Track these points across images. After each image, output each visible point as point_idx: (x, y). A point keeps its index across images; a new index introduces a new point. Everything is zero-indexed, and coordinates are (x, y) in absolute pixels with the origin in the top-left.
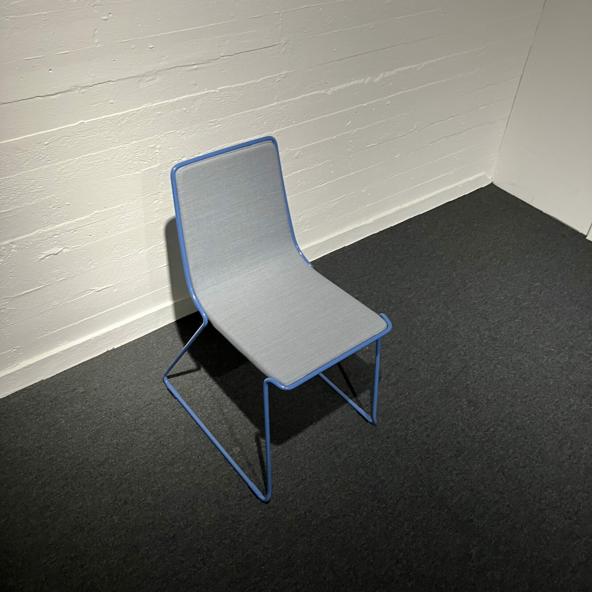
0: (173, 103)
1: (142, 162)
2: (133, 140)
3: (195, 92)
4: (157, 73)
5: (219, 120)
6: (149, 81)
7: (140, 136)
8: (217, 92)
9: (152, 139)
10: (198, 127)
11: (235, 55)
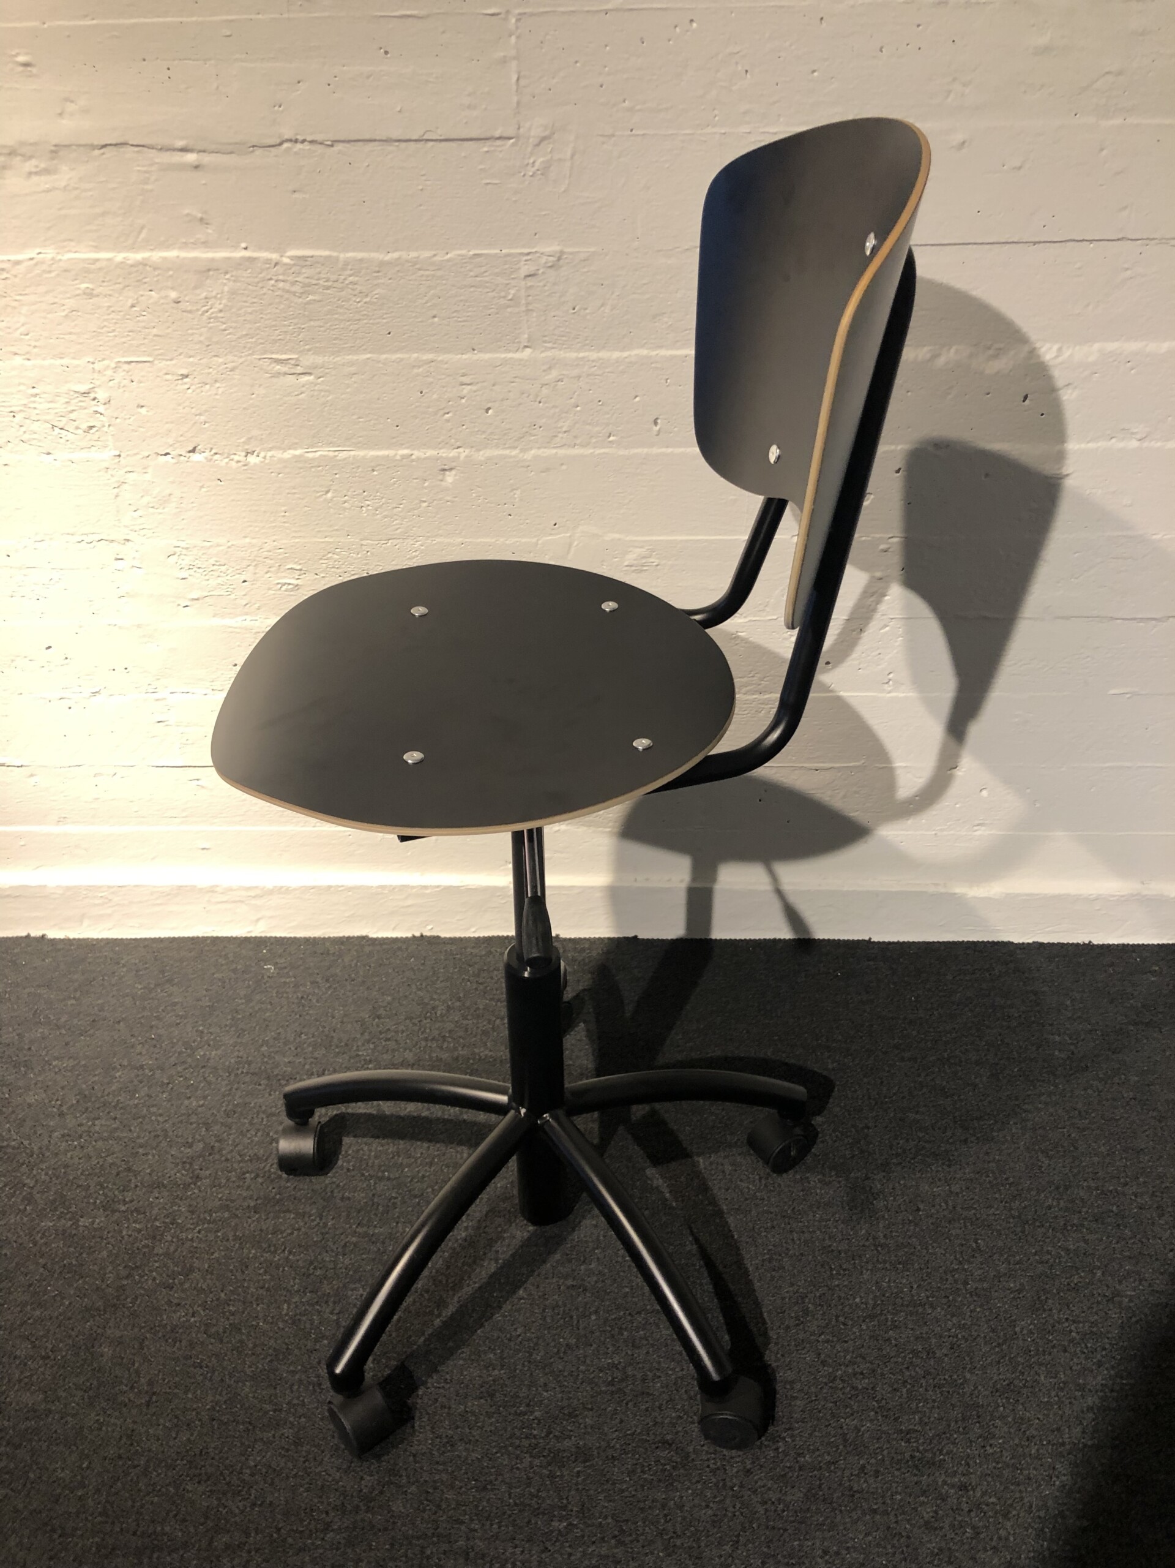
0: (132, 266)
1: (57, 430)
2: (16, 354)
3: (206, 244)
4: (56, 151)
5: (308, 360)
6: (36, 173)
7: (35, 347)
8: (286, 264)
9: (77, 366)
10: (230, 365)
11: (339, 147)
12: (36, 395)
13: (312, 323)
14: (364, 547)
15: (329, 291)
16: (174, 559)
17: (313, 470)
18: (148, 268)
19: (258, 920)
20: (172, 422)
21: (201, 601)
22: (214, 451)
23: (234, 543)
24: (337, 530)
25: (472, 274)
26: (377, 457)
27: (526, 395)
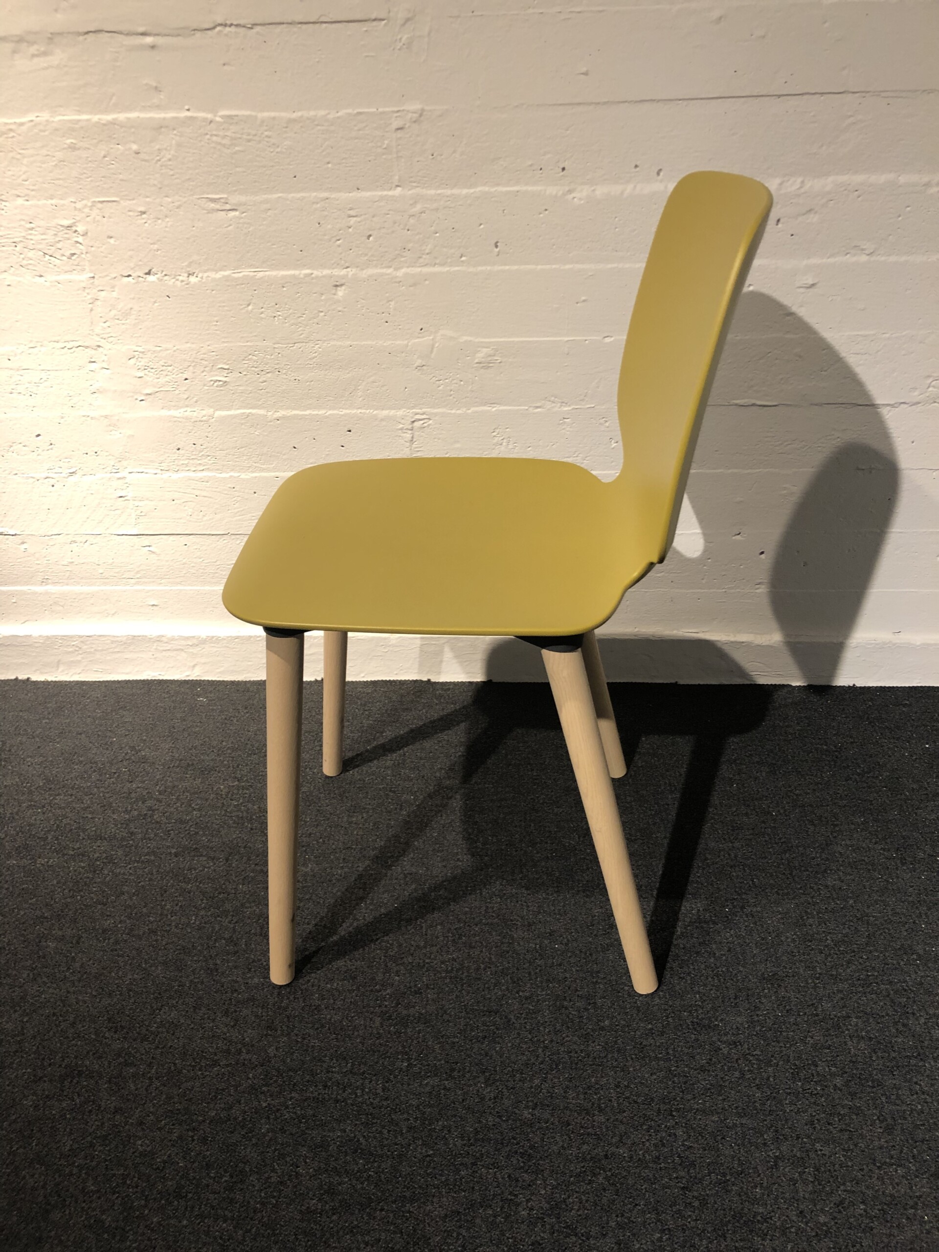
0: (104, 125)
1: (47, 257)
2: (19, 196)
3: (158, 107)
4: (52, 37)
5: (235, 199)
6: (37, 55)
7: (33, 190)
8: (218, 122)
9: (63, 205)
10: (177, 204)
11: (258, 29)
12: (32, 229)
13: (238, 169)
14: (276, 350)
15: (250, 144)
16: (133, 361)
17: (238, 287)
18: (116, 126)
19: (194, 666)
20: (133, 250)
21: (153, 396)
22: (164, 273)
23: (178, 347)
24: (255, 336)
25: (356, 128)
26: (287, 275)
27: (397, 224)
